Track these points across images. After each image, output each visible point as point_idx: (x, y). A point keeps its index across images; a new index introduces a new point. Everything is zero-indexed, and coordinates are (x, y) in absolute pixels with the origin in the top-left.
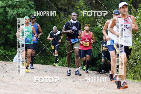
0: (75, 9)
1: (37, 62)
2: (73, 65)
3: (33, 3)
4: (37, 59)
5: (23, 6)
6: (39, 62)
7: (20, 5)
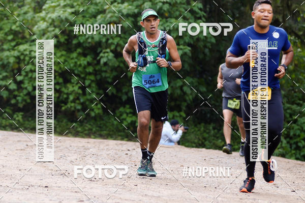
0: (299, 19)
1: (209, 144)
2: (294, 153)
3: (200, 6)
4: (209, 137)
5: (178, 13)
6: (214, 144)
7: (170, 10)
